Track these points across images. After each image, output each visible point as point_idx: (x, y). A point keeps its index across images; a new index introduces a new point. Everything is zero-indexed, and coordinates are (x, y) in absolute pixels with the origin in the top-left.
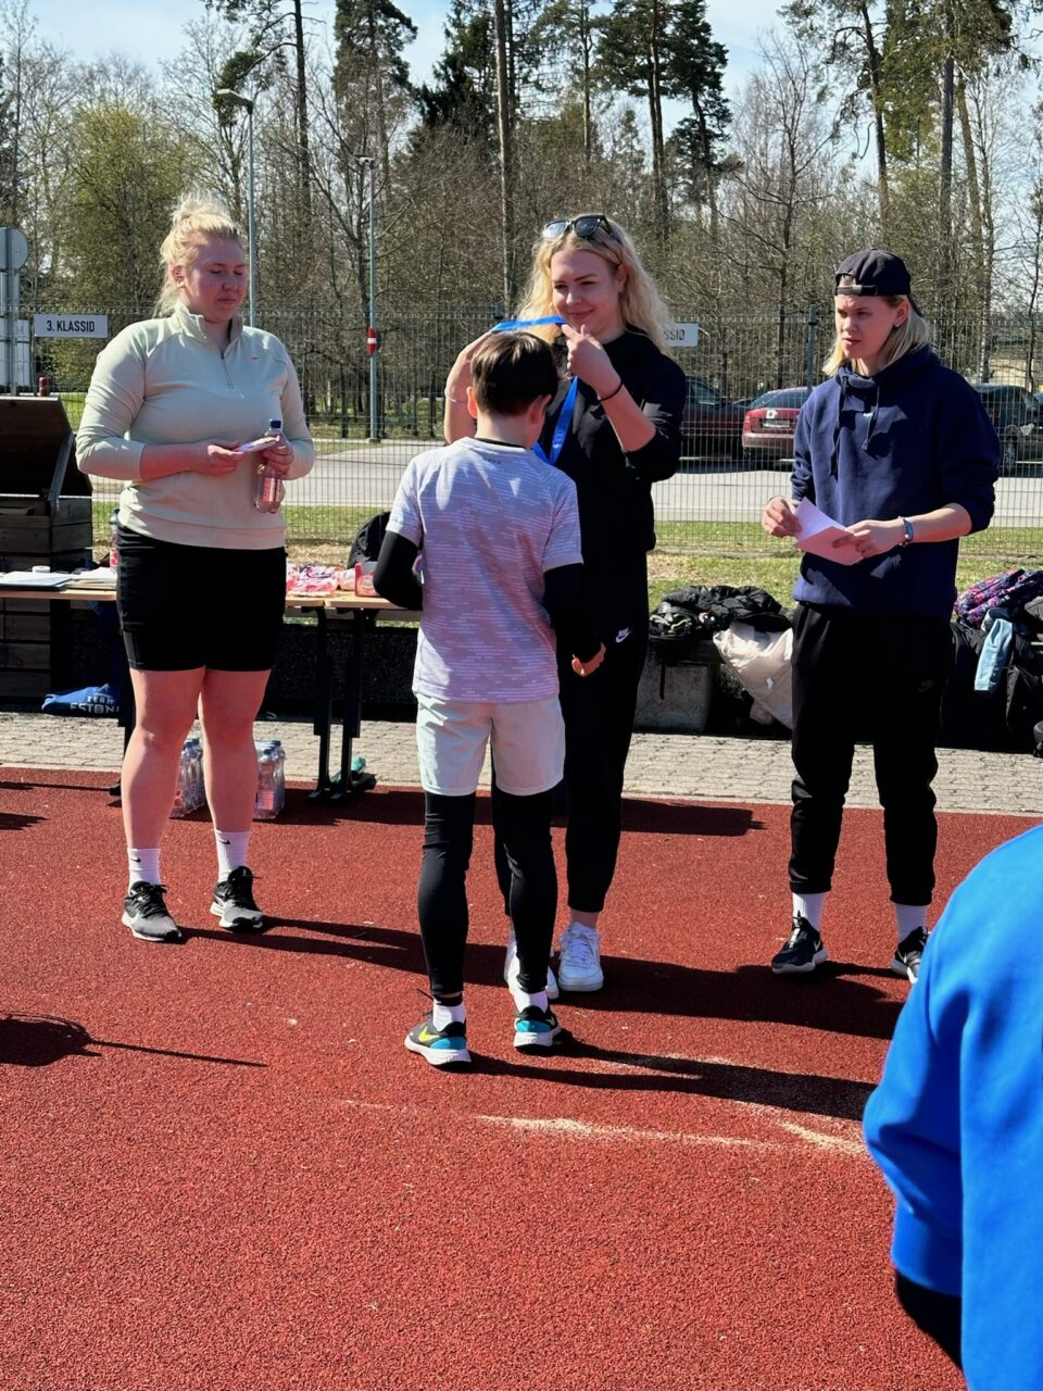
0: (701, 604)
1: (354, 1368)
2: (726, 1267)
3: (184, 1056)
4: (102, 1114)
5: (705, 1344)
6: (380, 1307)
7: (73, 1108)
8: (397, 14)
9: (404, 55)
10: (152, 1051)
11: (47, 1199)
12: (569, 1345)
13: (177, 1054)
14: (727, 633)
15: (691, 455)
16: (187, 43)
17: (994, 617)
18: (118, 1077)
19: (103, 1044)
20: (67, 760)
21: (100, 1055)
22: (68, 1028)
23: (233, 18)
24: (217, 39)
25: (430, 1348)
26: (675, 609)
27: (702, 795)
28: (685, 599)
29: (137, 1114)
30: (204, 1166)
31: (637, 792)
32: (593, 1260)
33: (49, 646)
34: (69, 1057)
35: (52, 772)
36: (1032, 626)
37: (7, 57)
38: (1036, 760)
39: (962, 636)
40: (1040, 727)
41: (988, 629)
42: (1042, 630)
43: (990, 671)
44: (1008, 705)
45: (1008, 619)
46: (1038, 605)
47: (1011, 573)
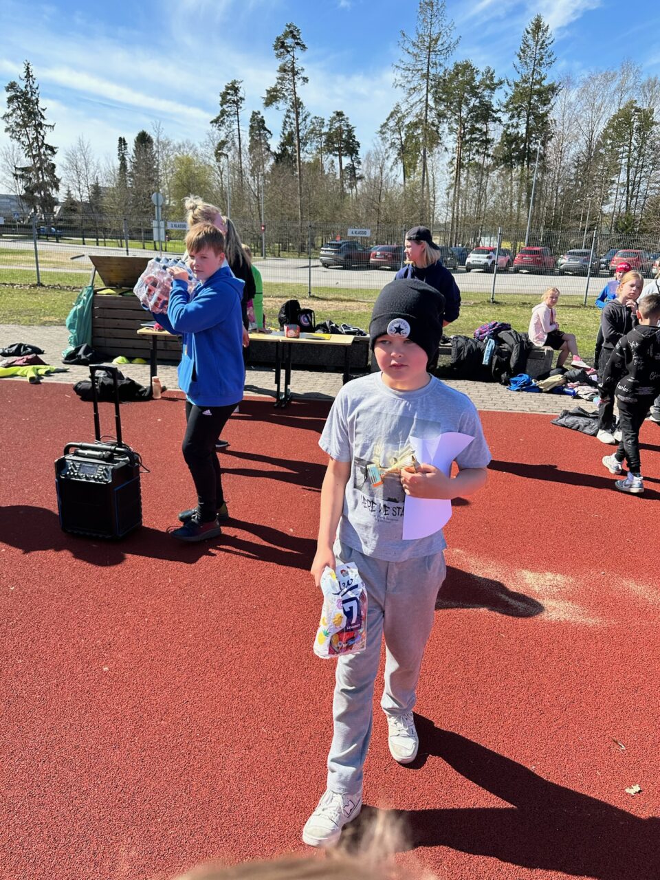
8: (267, 130)
16: (207, 137)
36: (499, 341)
37: (155, 140)
38: (503, 386)
39: (476, 344)
40: (504, 376)
41: (486, 342)
42: (504, 342)
43: (488, 357)
44: (493, 368)
45: (493, 339)
46: (503, 334)
47: (493, 323)
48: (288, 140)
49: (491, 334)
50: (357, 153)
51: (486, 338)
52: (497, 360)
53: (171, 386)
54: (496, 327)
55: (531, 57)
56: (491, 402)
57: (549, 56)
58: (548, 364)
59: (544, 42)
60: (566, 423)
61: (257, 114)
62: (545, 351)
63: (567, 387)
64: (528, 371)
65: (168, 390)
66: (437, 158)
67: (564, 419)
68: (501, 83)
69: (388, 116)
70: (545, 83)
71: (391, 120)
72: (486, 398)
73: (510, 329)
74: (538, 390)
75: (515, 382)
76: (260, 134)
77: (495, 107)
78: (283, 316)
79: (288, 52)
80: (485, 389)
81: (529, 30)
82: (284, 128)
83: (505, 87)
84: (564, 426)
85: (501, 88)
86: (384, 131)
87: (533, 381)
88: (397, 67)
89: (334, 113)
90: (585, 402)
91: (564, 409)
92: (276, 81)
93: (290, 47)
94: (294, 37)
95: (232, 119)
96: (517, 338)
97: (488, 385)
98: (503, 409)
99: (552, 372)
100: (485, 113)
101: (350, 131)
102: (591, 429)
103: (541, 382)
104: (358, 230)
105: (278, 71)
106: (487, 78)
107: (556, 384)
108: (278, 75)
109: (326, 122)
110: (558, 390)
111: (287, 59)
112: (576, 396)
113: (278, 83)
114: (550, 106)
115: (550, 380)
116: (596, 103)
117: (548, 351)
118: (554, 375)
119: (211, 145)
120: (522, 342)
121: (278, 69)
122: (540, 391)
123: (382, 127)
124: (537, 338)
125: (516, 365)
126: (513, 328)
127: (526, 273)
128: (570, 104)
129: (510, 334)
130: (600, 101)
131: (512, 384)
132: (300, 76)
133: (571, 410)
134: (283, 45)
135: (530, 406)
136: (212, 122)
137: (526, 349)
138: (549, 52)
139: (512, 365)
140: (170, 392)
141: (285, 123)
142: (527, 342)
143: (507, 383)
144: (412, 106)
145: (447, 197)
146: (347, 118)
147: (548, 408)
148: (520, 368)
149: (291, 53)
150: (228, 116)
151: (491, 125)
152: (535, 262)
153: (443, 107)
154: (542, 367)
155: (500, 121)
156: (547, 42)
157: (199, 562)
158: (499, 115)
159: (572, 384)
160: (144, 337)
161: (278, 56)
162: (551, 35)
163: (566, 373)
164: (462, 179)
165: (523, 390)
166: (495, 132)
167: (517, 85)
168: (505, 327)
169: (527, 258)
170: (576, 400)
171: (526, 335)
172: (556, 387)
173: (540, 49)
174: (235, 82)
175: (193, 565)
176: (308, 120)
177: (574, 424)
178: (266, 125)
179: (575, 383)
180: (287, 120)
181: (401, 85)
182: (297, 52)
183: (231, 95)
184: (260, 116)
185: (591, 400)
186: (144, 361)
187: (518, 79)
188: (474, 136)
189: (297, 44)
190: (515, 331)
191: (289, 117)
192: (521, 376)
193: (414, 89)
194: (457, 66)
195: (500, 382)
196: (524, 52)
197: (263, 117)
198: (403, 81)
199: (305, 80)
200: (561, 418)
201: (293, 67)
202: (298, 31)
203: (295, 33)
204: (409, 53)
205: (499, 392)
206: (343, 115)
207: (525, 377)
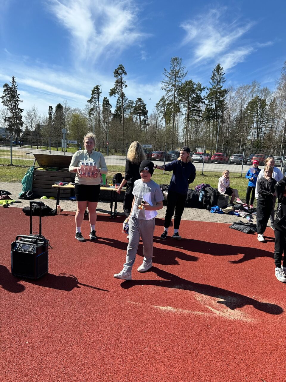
9: (111, 109)
16: (86, 107)
17: (201, 190)
23: (91, 104)
24: (89, 106)
36: (206, 192)
37: (64, 107)
38: (208, 211)
39: (196, 193)
40: (208, 206)
41: (200, 192)
42: (208, 192)
43: (201, 198)
44: (203, 203)
45: (203, 191)
46: (207, 189)
47: (203, 184)
48: (119, 109)
49: (202, 189)
50: (147, 114)
51: (200, 190)
52: (205, 200)
53: (65, 209)
54: (204, 186)
55: (216, 79)
56: (203, 217)
57: (223, 79)
58: (226, 202)
59: (221, 73)
60: (235, 228)
61: (106, 98)
62: (225, 196)
63: (235, 212)
64: (218, 204)
65: (64, 210)
66: (179, 117)
67: (234, 226)
68: (204, 88)
69: (159, 100)
70: (222, 89)
71: (161, 102)
72: (201, 216)
73: (210, 187)
74: (222, 213)
75: (213, 209)
76: (107, 106)
77: (203, 98)
78: (115, 179)
79: (120, 75)
80: (200, 212)
81: (215, 69)
82: (117, 104)
83: (206, 90)
84: (234, 229)
85: (204, 90)
86: (158, 106)
87: (220, 209)
88: (163, 82)
89: (138, 99)
90: (243, 218)
91: (234, 221)
92: (114, 86)
93: (120, 73)
94: (122, 70)
95: (96, 100)
96: (213, 190)
97: (201, 210)
98: (208, 221)
99: (228, 205)
100: (198, 100)
101: (144, 106)
102: (246, 230)
103: (224, 209)
104: (147, 145)
105: (115, 82)
106: (198, 87)
107: (230, 210)
108: (115, 84)
109: (134, 102)
110: (231, 213)
111: (119, 78)
112: (239, 216)
113: (115, 87)
114: (224, 97)
115: (228, 208)
116: (243, 97)
117: (226, 196)
118: (229, 206)
119: (87, 110)
120: (215, 192)
121: (115, 81)
122: (224, 213)
123: (157, 104)
124: (221, 190)
125: (213, 202)
126: (212, 186)
127: (216, 163)
128: (233, 98)
129: (210, 189)
130: (244, 96)
131: (212, 210)
132: (124, 84)
133: (237, 222)
134: (117, 73)
135: (220, 220)
136: (88, 101)
137: (217, 195)
138: (223, 77)
139: (211, 202)
140: (65, 211)
141: (118, 102)
142: (217, 192)
143: (209, 209)
144: (169, 97)
145: (182, 132)
146: (143, 101)
147: (228, 221)
148: (215, 203)
149: (121, 76)
150: (94, 99)
151: (201, 105)
152: (220, 159)
153: (181, 97)
154: (224, 203)
155: (205, 103)
156: (222, 74)
157: (72, 290)
158: (204, 100)
159: (237, 210)
160: (55, 188)
161: (115, 77)
162: (224, 71)
163: (234, 206)
164: (189, 125)
165: (216, 213)
166: (203, 107)
167: (211, 89)
168: (208, 186)
169: (217, 157)
170: (239, 218)
171: (217, 190)
172: (230, 212)
173: (219, 76)
174: (98, 86)
175: (70, 292)
176: (127, 101)
177: (239, 228)
178: (109, 103)
179: (238, 210)
180: (119, 101)
181: (164, 89)
182: (123, 75)
183: (96, 91)
184: (107, 99)
185: (245, 217)
186: (54, 198)
187: (211, 87)
188: (194, 109)
189: (123, 72)
190: (212, 188)
191: (119, 100)
192: (215, 207)
193: (170, 90)
194: (186, 82)
195: (207, 209)
196: (213, 77)
197: (108, 99)
198: (165, 87)
199: (126, 86)
200: (233, 225)
201: (122, 81)
202: (124, 67)
203: (123, 68)
204: (167, 77)
205: (206, 214)
206: (141, 100)
207: (217, 207)
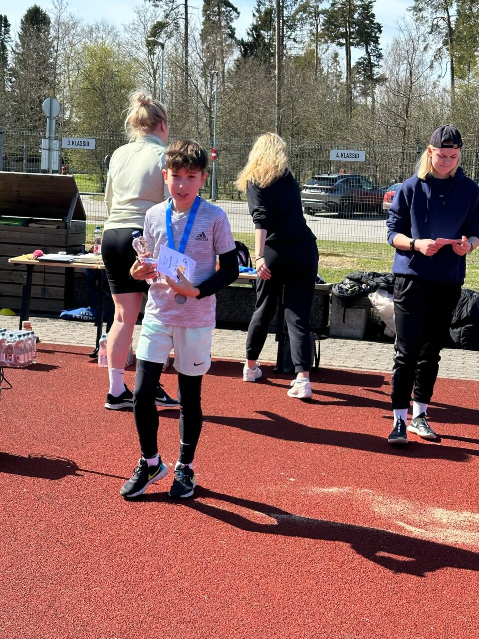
0: (363, 280)
1: (196, 625)
2: (369, 587)
3: (121, 478)
4: (83, 503)
5: (359, 622)
6: (209, 598)
7: (70, 500)
8: (231, 6)
9: (233, 25)
10: (106, 475)
11: (58, 541)
12: (295, 620)
13: (118, 477)
14: (375, 294)
15: (360, 212)
16: (135, 16)
18: (91, 486)
19: (84, 471)
20: (70, 341)
21: (83, 476)
22: (68, 463)
23: (156, 6)
24: (149, 15)
25: (231, 618)
26: (351, 282)
27: (362, 368)
28: (356, 277)
29: (99, 504)
30: (129, 529)
31: (331, 365)
32: (307, 581)
33: (64, 289)
34: (69, 476)
35: (64, 346)
37: (52, 21)
48: (265, 21)
50: (376, 41)
65: (42, 342)
76: (219, 13)
82: (259, 4)
86: (421, 6)
101: (366, 8)
104: (346, 152)
119: (141, 28)
140: (44, 344)
